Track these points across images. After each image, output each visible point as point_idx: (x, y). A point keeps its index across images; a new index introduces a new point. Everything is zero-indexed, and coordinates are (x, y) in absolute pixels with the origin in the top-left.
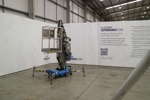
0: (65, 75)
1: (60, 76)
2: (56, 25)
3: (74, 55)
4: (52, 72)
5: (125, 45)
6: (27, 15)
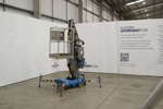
0: (77, 86)
1: (71, 87)
4: (62, 82)
5: (151, 49)
6: (31, 13)
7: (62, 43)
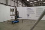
0: (17, 22)
2: (14, 8)
3: (20, 16)
4: (13, 22)
7: (13, 12)
